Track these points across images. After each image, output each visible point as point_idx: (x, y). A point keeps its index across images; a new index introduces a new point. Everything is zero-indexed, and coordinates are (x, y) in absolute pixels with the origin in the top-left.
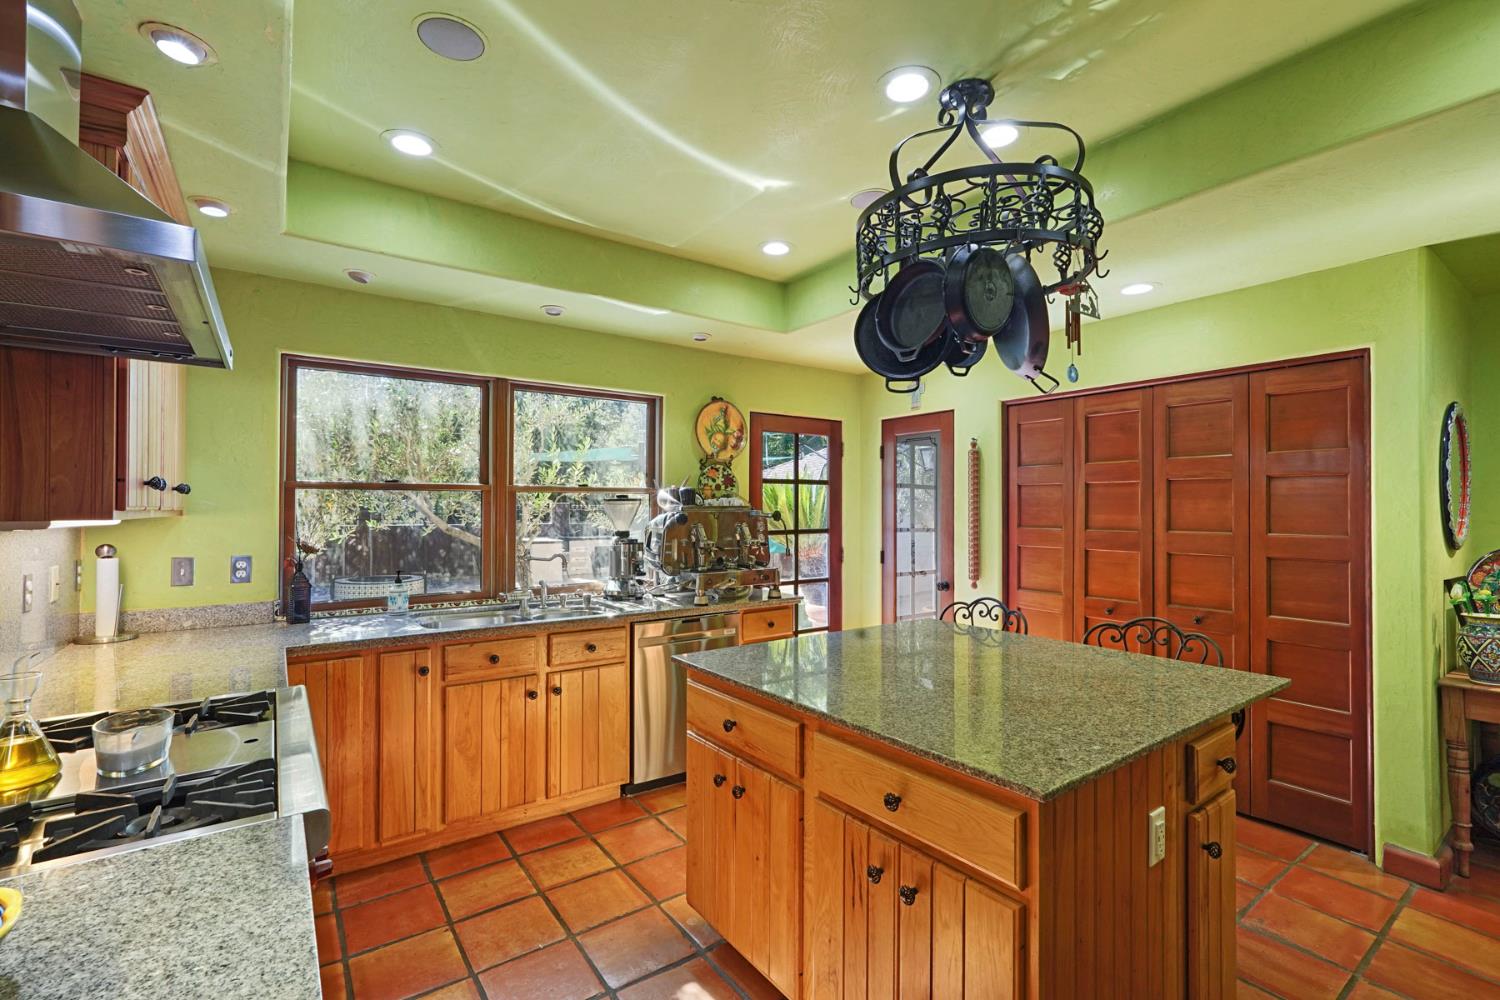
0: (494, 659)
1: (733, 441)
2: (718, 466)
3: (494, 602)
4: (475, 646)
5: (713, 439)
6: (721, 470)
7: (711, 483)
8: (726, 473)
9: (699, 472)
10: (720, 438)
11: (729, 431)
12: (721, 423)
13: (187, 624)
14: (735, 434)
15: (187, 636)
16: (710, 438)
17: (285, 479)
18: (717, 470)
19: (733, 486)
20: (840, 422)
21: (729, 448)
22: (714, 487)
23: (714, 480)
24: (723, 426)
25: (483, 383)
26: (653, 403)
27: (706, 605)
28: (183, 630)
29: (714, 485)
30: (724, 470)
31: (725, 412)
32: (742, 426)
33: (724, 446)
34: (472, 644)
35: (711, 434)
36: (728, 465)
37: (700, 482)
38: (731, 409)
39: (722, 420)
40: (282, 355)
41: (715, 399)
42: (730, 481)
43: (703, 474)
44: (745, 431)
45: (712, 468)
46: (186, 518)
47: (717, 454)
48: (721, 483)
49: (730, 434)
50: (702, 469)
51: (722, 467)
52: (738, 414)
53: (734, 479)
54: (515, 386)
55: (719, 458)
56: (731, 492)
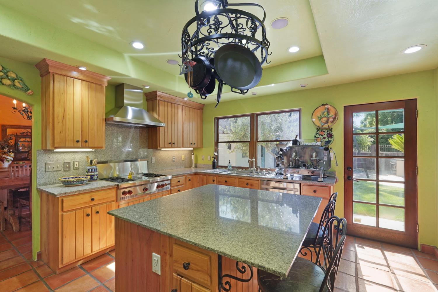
1: (331, 119)
2: (324, 130)
6: (326, 132)
7: (321, 136)
8: (329, 132)
10: (324, 120)
11: (329, 116)
12: (326, 113)
13: (203, 167)
14: (333, 117)
15: (203, 169)
16: (320, 120)
17: (216, 142)
18: (324, 132)
19: (332, 137)
20: (416, 99)
21: (329, 122)
22: (322, 138)
23: (322, 136)
24: (327, 114)
25: (250, 115)
26: (300, 111)
29: (322, 137)
30: (327, 131)
31: (328, 109)
32: (336, 113)
33: (327, 122)
35: (321, 118)
36: (330, 129)
37: (315, 137)
38: (331, 108)
39: (326, 112)
40: (215, 118)
41: (323, 105)
42: (330, 136)
43: (317, 134)
44: (337, 115)
45: (321, 131)
46: (203, 149)
47: (323, 126)
48: (326, 137)
49: (330, 117)
50: (317, 131)
51: (326, 130)
52: (335, 109)
53: (332, 135)
54: (257, 115)
55: (324, 127)
56: (331, 140)
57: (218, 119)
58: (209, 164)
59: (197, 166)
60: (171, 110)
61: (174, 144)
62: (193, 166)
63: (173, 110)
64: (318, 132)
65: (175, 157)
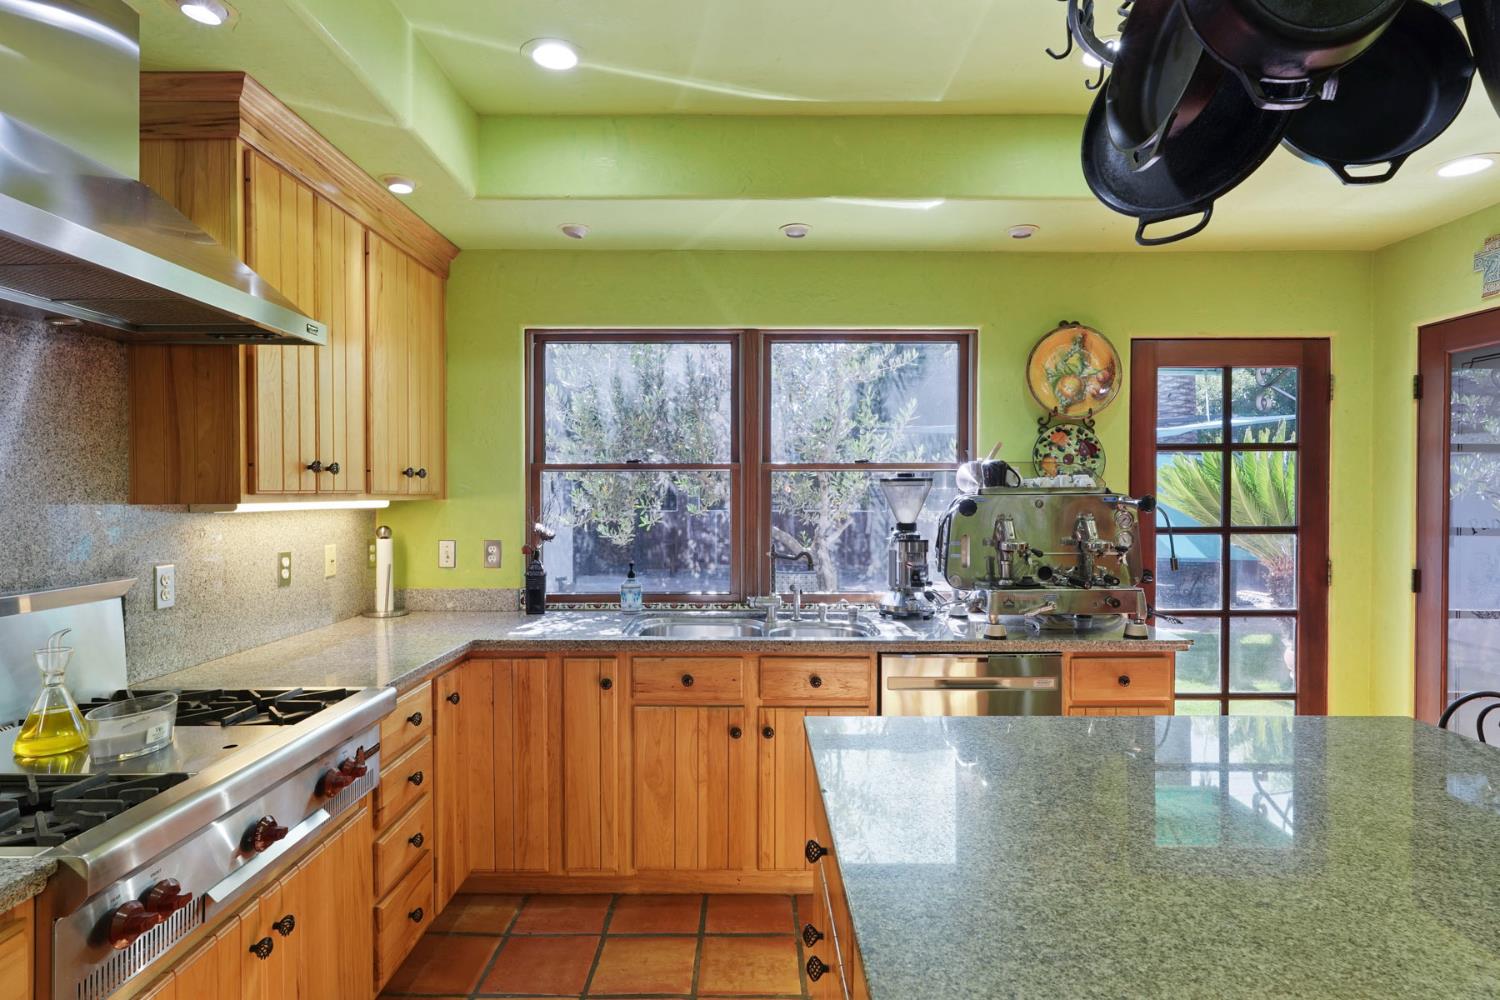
0: (687, 680)
1: (1095, 387)
2: (1068, 427)
3: (741, 608)
4: (668, 660)
5: (1059, 385)
6: (1074, 433)
7: (1055, 452)
8: (1083, 437)
9: (1035, 436)
10: (1071, 383)
11: (1087, 372)
12: (1074, 360)
13: (450, 605)
14: (1100, 376)
15: (450, 617)
17: (532, 461)
18: (1068, 433)
19: (1097, 457)
20: (1327, 340)
21: (1089, 397)
22: (1061, 459)
23: (1061, 449)
24: (1079, 364)
25: (732, 338)
26: (965, 341)
27: (1003, 638)
28: (447, 611)
29: (1061, 456)
30: (1080, 432)
31: (1082, 342)
32: (1112, 362)
33: (1079, 396)
34: (664, 657)
35: (1057, 379)
36: (1088, 424)
37: (1036, 452)
38: (1093, 338)
39: (1076, 356)
40: (526, 331)
41: (1064, 324)
42: (1091, 449)
43: (1042, 440)
44: (1117, 370)
45: (1059, 430)
46: (449, 501)
47: (1067, 408)
48: (1074, 453)
49: (1090, 375)
50: (1041, 432)
51: (1076, 428)
52: (1107, 345)
53: (1098, 446)
54: (771, 337)
55: (1071, 414)
56: (1093, 466)
57: (539, 340)
58: (483, 587)
59: (410, 604)
60: (317, 244)
61: (333, 469)
62: (383, 602)
63: (326, 240)
64: (1045, 435)
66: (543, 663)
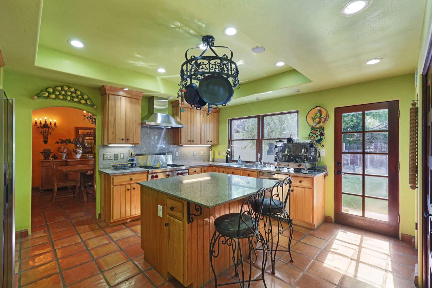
1: (323, 120)
2: (317, 129)
5: (315, 120)
6: (319, 131)
7: (314, 135)
8: (321, 131)
10: (318, 120)
11: (322, 117)
12: (318, 115)
13: (219, 161)
14: (325, 118)
16: (314, 120)
17: (230, 139)
18: (317, 131)
19: (323, 136)
20: (398, 100)
21: (321, 122)
22: (315, 137)
23: (315, 134)
24: (319, 115)
25: (258, 117)
28: (218, 162)
30: (320, 130)
31: (320, 110)
33: (319, 122)
37: (309, 135)
38: (322, 109)
39: (319, 113)
40: (229, 119)
41: (317, 107)
42: (322, 134)
43: (311, 133)
44: (328, 116)
45: (315, 130)
46: (219, 146)
47: (315, 125)
48: (319, 135)
49: (322, 118)
50: (311, 130)
51: (319, 129)
52: (326, 111)
53: (324, 133)
54: (263, 116)
55: (316, 127)
56: (322, 138)
57: (231, 120)
58: (222, 158)
59: (215, 160)
60: (191, 114)
62: (211, 160)
64: (312, 131)
65: (195, 152)
66: (217, 168)
